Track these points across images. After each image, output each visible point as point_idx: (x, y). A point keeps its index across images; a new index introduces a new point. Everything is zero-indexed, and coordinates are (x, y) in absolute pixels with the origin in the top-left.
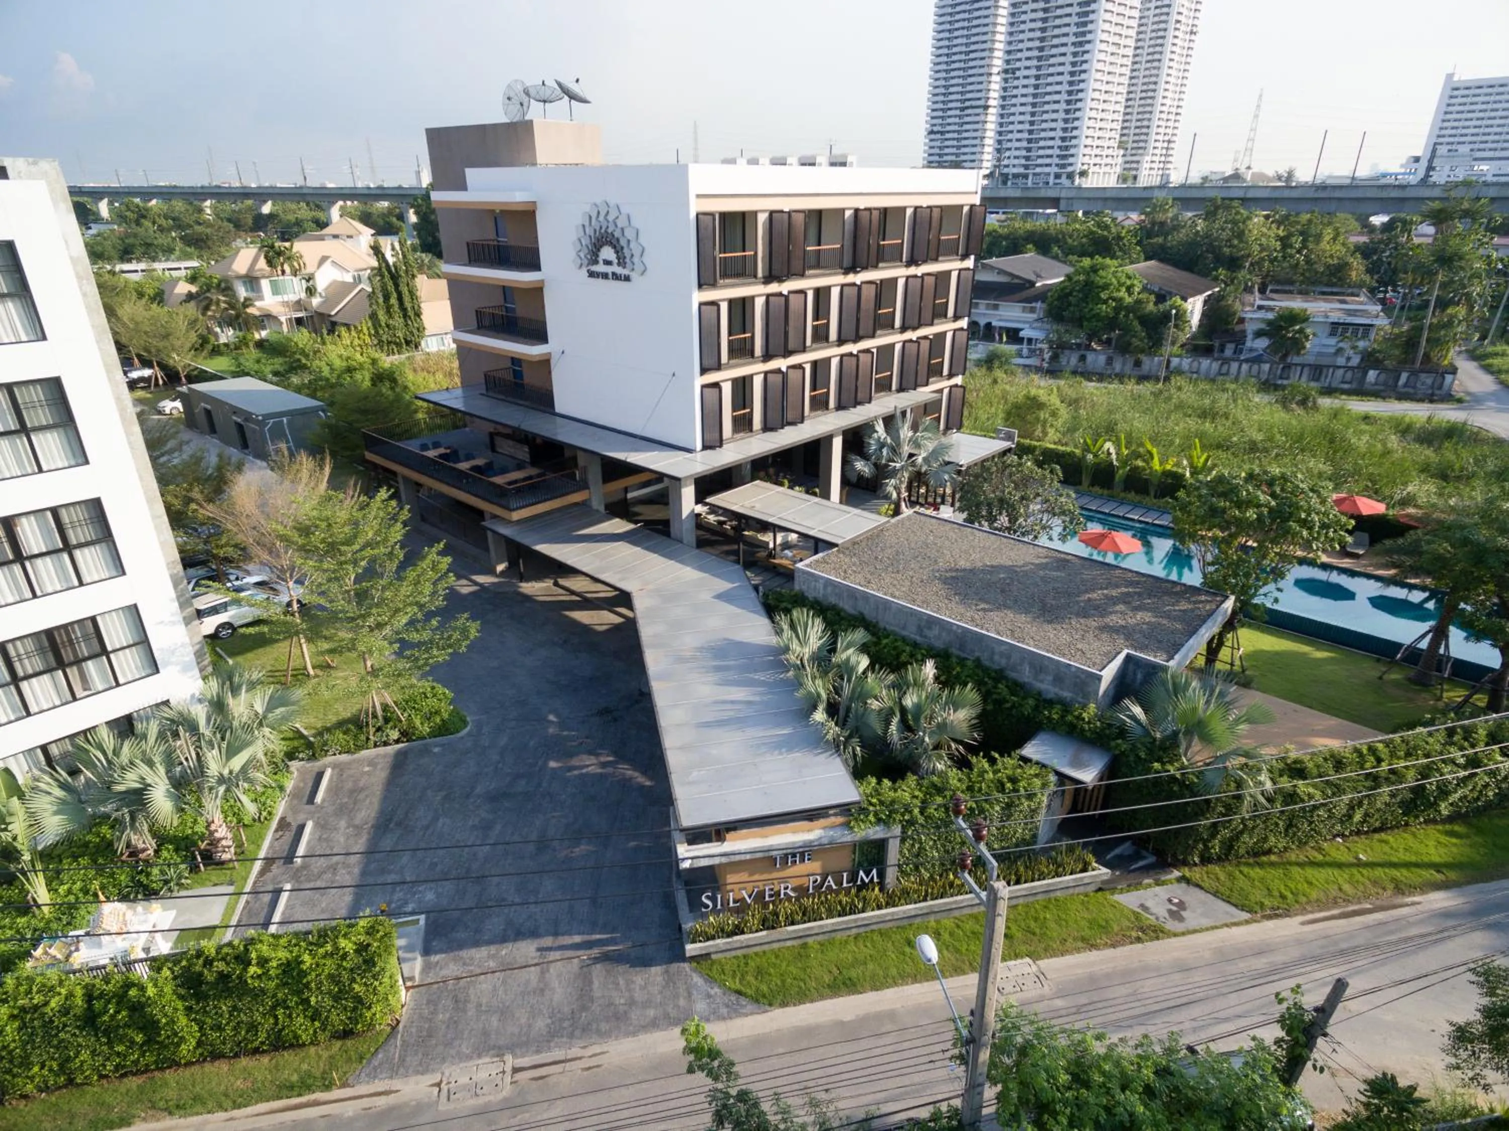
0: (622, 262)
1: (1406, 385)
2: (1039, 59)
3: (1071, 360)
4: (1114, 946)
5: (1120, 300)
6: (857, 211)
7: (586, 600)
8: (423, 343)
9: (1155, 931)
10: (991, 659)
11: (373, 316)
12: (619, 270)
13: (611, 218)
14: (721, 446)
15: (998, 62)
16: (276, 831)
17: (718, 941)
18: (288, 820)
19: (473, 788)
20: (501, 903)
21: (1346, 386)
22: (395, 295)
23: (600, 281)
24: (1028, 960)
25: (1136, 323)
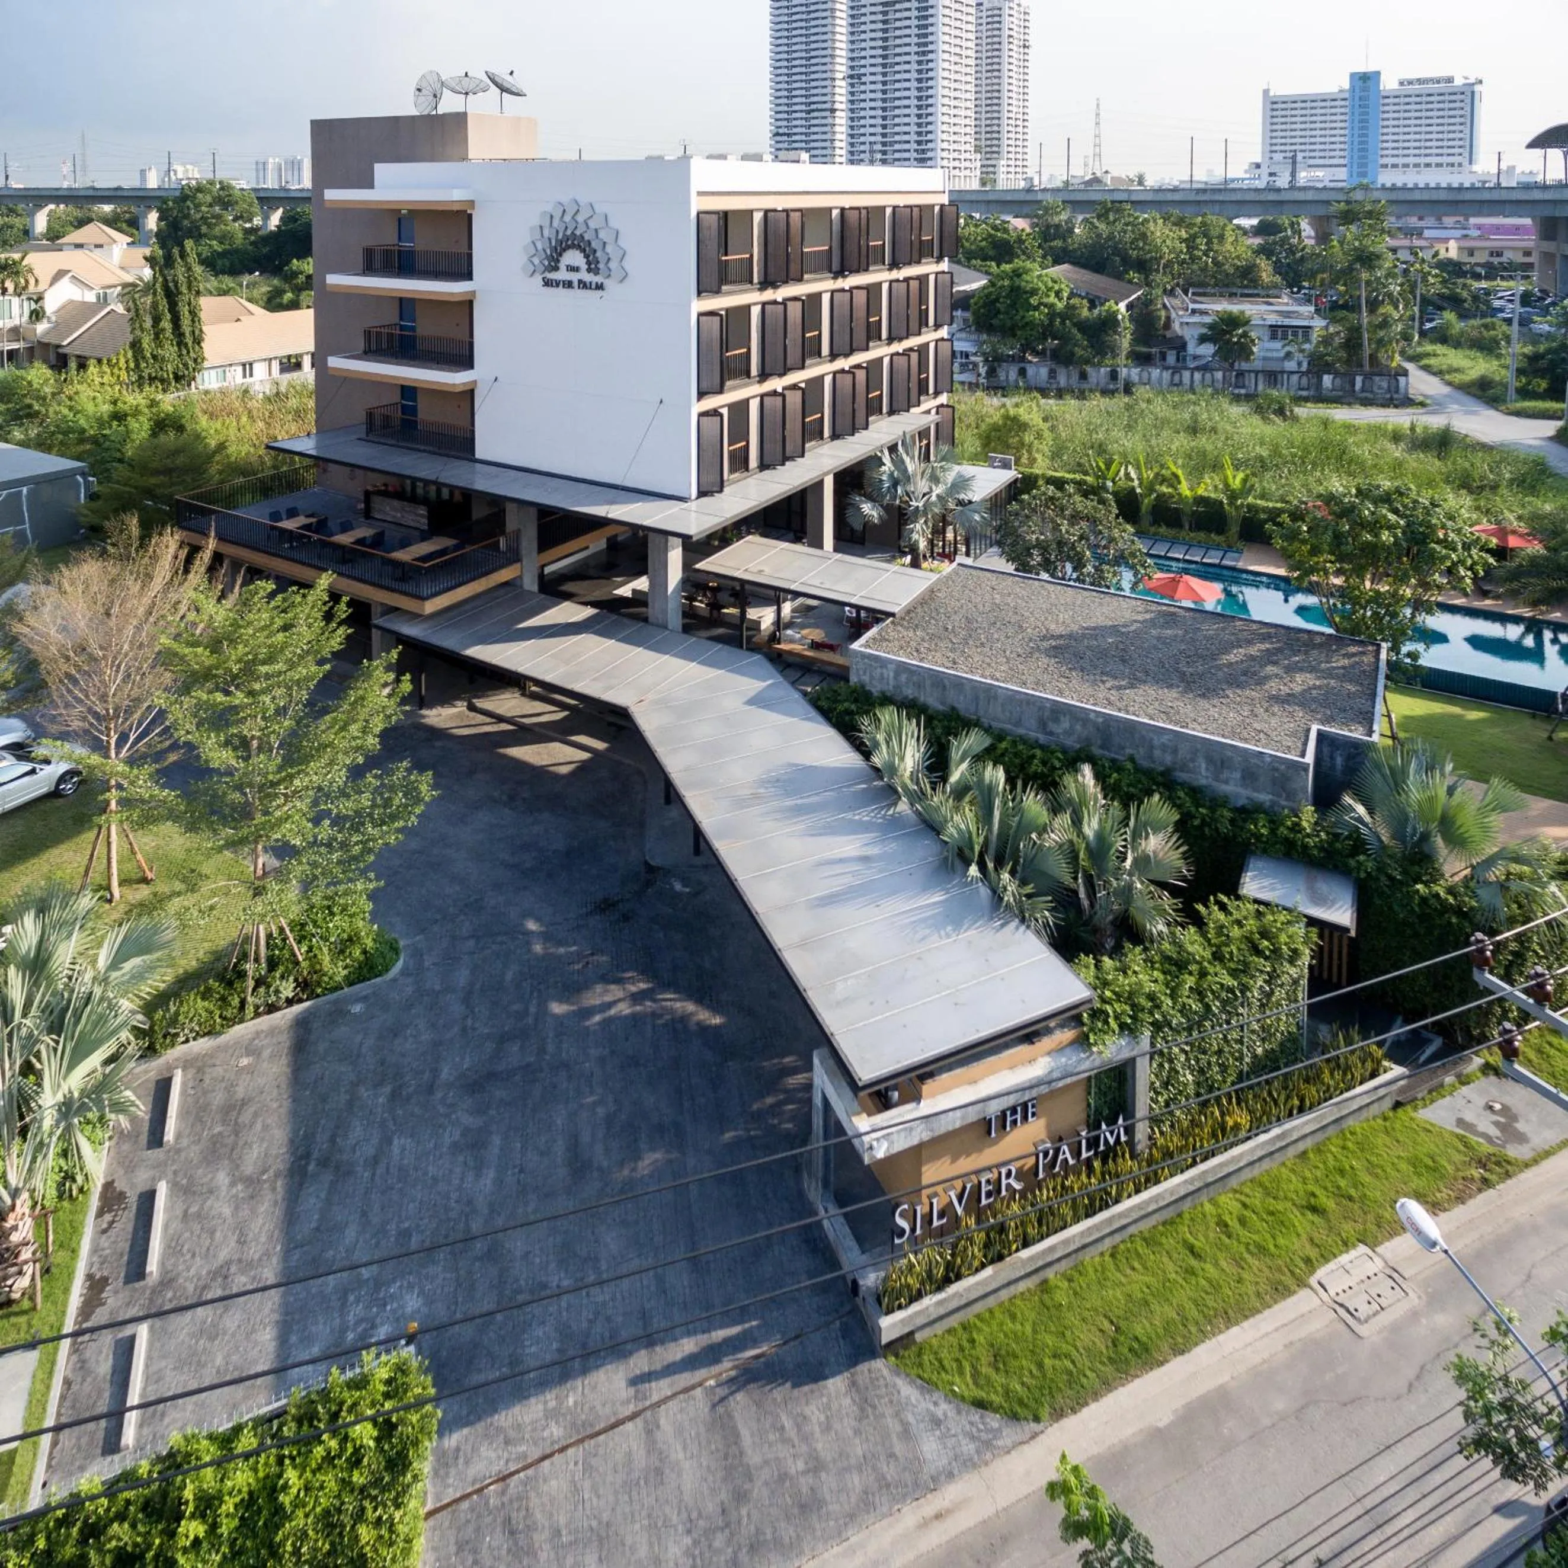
0: (593, 267)
1: (1363, 390)
2: (884, 66)
3: (1009, 373)
4: (1461, 1200)
5: (1051, 306)
6: (843, 210)
7: (522, 727)
8: (199, 377)
9: (1498, 1164)
10: (1150, 757)
11: (136, 345)
12: (588, 277)
13: (580, 218)
14: (721, 491)
15: (841, 68)
16: (100, 1214)
17: (928, 1301)
18: (119, 1185)
19: (435, 1072)
20: (541, 1293)
21: (1304, 393)
22: (168, 316)
23: (561, 291)
24: (1362, 1249)
25: (1075, 331)
